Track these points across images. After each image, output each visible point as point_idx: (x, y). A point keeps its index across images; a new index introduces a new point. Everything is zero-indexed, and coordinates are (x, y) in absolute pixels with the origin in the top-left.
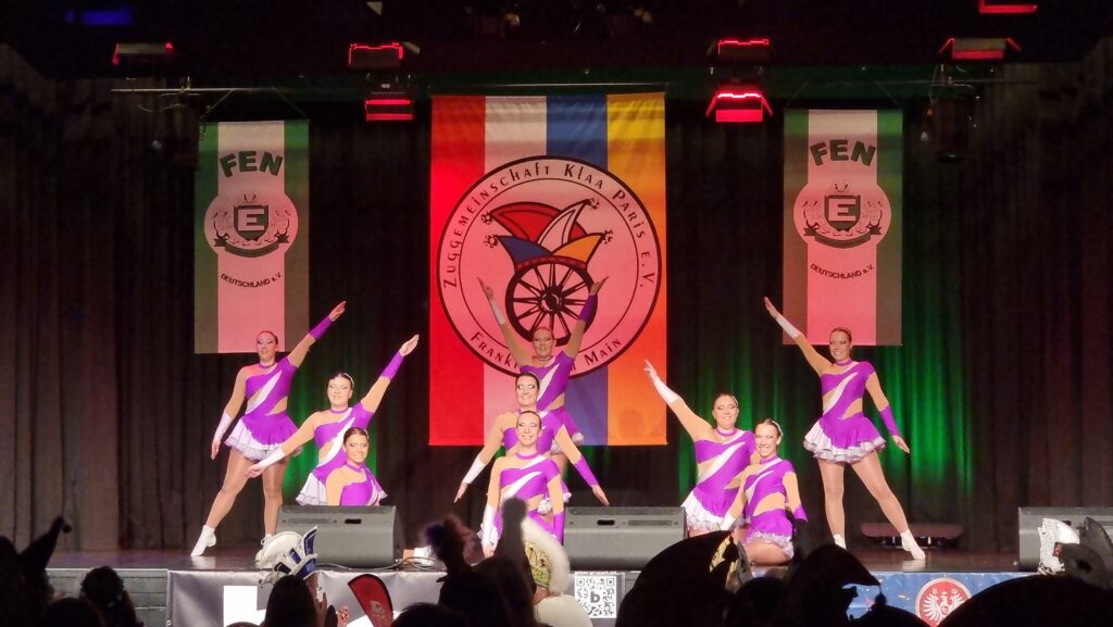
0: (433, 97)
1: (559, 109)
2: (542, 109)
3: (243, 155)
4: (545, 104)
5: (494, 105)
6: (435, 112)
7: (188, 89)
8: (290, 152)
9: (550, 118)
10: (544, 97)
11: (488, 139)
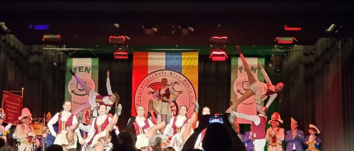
0: (134, 52)
1: (169, 56)
2: (164, 56)
3: (80, 68)
4: (165, 55)
5: (151, 55)
6: (134, 57)
7: (65, 49)
8: (93, 67)
9: (166, 59)
10: (165, 53)
11: (149, 64)
